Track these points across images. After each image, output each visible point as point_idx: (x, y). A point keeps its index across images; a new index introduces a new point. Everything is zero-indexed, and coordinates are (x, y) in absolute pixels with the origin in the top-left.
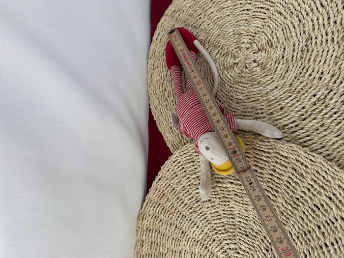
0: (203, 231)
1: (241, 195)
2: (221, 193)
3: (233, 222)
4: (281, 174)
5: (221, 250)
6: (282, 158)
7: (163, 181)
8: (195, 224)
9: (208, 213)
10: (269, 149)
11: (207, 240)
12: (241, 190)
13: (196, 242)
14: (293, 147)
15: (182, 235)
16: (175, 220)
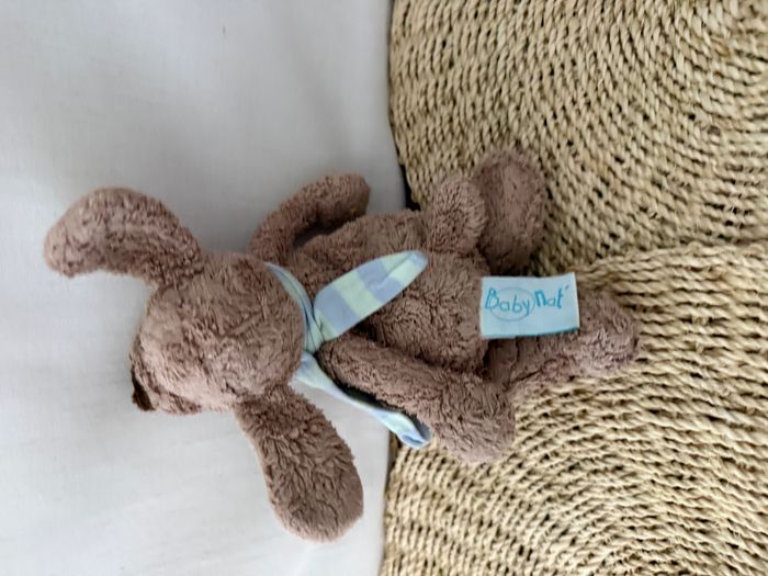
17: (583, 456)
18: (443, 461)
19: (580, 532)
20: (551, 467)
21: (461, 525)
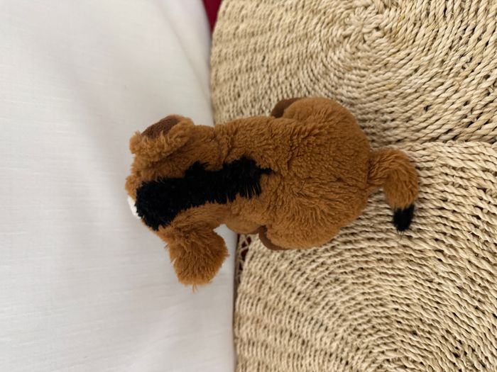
0: (336, 335)
2: (354, 262)
3: (383, 312)
4: (458, 204)
5: (373, 365)
6: (454, 173)
7: (258, 260)
8: (322, 325)
9: (338, 304)
10: (429, 161)
11: (346, 350)
12: (388, 248)
13: (328, 355)
14: (472, 147)
15: (304, 348)
16: (287, 322)
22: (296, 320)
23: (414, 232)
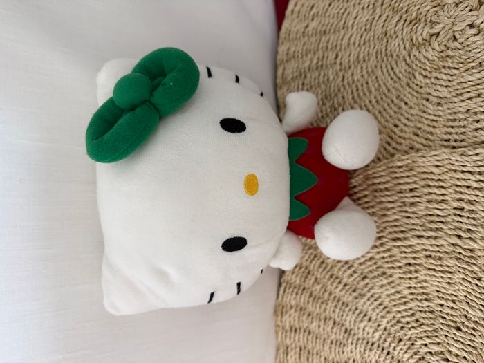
0: (379, 326)
1: (439, 254)
2: (402, 258)
3: (428, 306)
5: (414, 357)
8: (365, 315)
9: (383, 296)
11: (389, 340)
12: (438, 246)
13: (370, 344)
15: (346, 335)
16: (332, 310)
17: (367, 270)
18: (304, 289)
19: (372, 314)
20: (354, 280)
21: (316, 322)
22: (340, 309)
23: (464, 231)
